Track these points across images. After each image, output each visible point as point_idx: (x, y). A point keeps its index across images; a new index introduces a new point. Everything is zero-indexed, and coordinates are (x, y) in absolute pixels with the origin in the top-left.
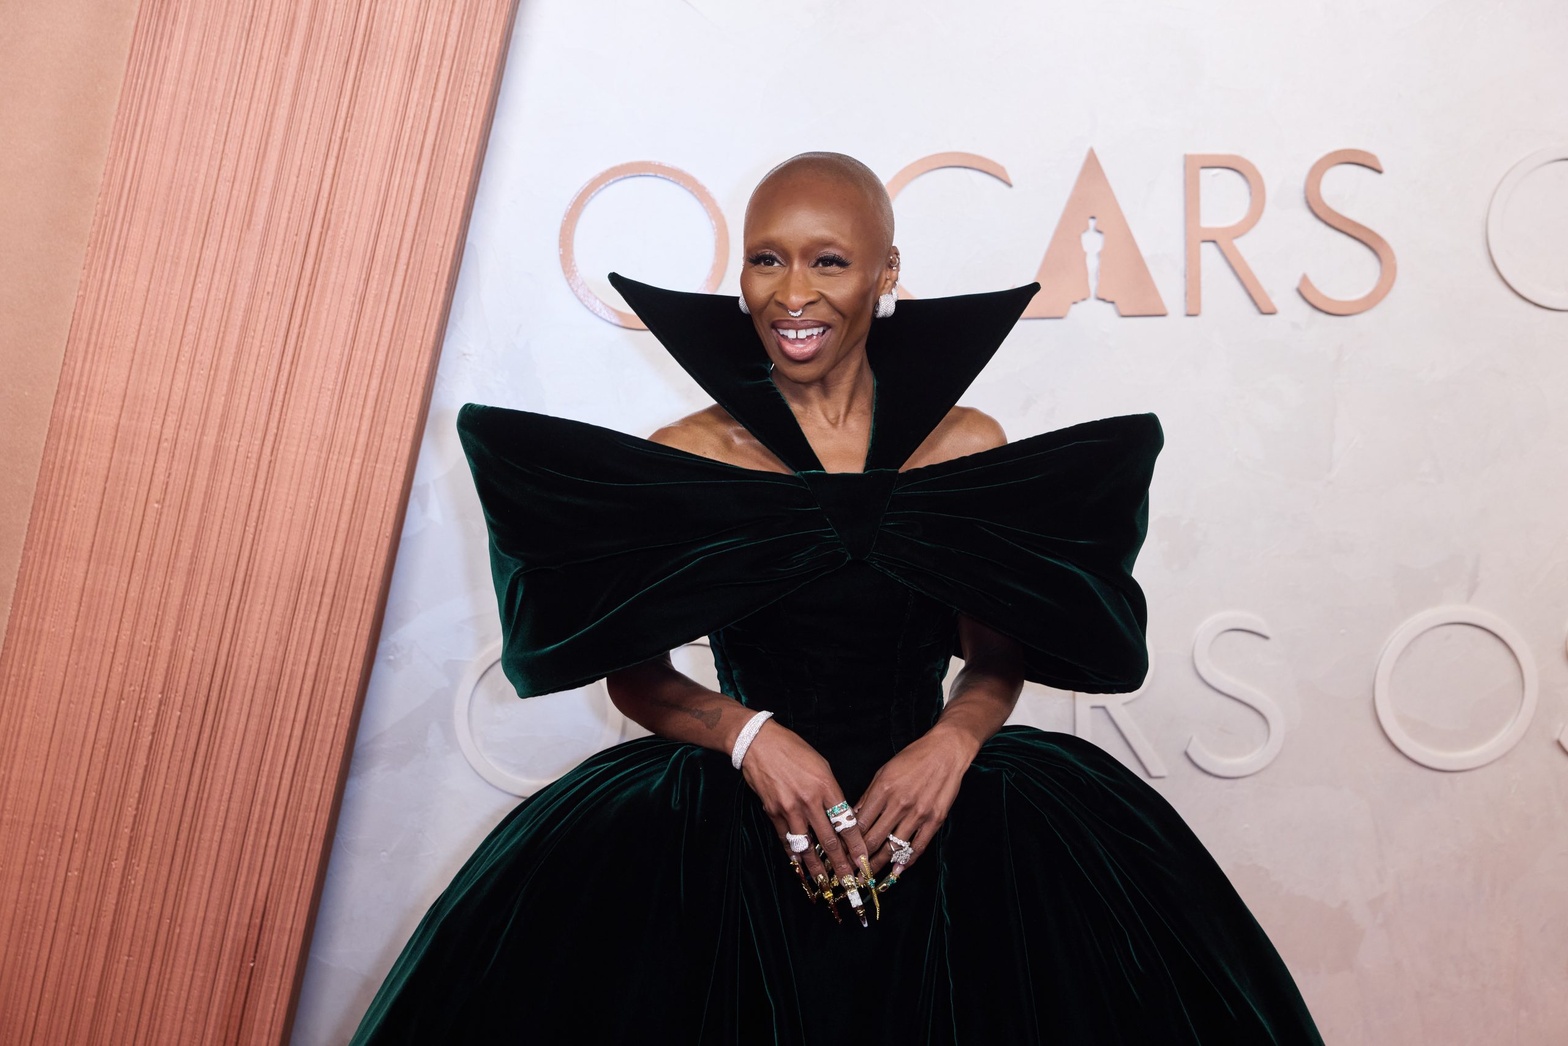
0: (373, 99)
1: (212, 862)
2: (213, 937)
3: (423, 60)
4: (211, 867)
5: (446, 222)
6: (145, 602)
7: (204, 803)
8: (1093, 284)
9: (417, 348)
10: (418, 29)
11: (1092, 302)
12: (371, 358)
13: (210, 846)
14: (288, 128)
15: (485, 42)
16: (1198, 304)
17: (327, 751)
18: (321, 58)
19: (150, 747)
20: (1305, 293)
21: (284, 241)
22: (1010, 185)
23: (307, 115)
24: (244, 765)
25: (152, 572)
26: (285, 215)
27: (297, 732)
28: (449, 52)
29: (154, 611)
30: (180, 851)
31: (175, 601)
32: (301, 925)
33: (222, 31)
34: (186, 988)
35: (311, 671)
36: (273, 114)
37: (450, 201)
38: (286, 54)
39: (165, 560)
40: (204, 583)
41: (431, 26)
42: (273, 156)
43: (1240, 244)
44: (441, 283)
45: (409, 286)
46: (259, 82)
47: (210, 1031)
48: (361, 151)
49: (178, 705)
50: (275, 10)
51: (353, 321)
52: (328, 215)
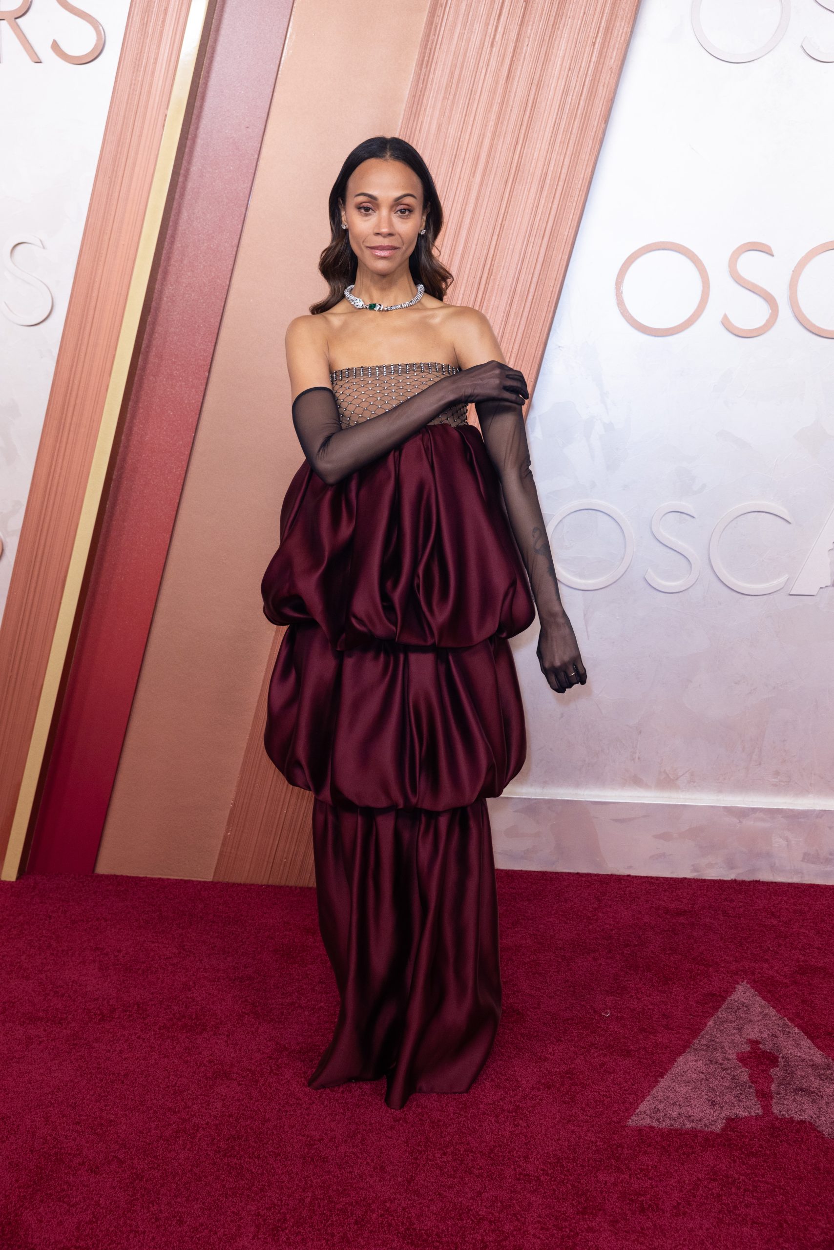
0: (519, 203)
3: (548, 181)
5: (555, 273)
9: (536, 343)
10: (546, 163)
12: (511, 347)
14: (472, 218)
15: (583, 171)
18: (492, 179)
21: (467, 281)
23: (483, 211)
26: (468, 266)
28: (563, 177)
33: (439, 163)
36: (464, 210)
37: (559, 261)
38: (473, 177)
41: (553, 162)
42: (464, 233)
44: (551, 307)
45: (534, 308)
46: (458, 192)
48: (511, 232)
50: (468, 152)
51: (502, 326)
52: (492, 267)
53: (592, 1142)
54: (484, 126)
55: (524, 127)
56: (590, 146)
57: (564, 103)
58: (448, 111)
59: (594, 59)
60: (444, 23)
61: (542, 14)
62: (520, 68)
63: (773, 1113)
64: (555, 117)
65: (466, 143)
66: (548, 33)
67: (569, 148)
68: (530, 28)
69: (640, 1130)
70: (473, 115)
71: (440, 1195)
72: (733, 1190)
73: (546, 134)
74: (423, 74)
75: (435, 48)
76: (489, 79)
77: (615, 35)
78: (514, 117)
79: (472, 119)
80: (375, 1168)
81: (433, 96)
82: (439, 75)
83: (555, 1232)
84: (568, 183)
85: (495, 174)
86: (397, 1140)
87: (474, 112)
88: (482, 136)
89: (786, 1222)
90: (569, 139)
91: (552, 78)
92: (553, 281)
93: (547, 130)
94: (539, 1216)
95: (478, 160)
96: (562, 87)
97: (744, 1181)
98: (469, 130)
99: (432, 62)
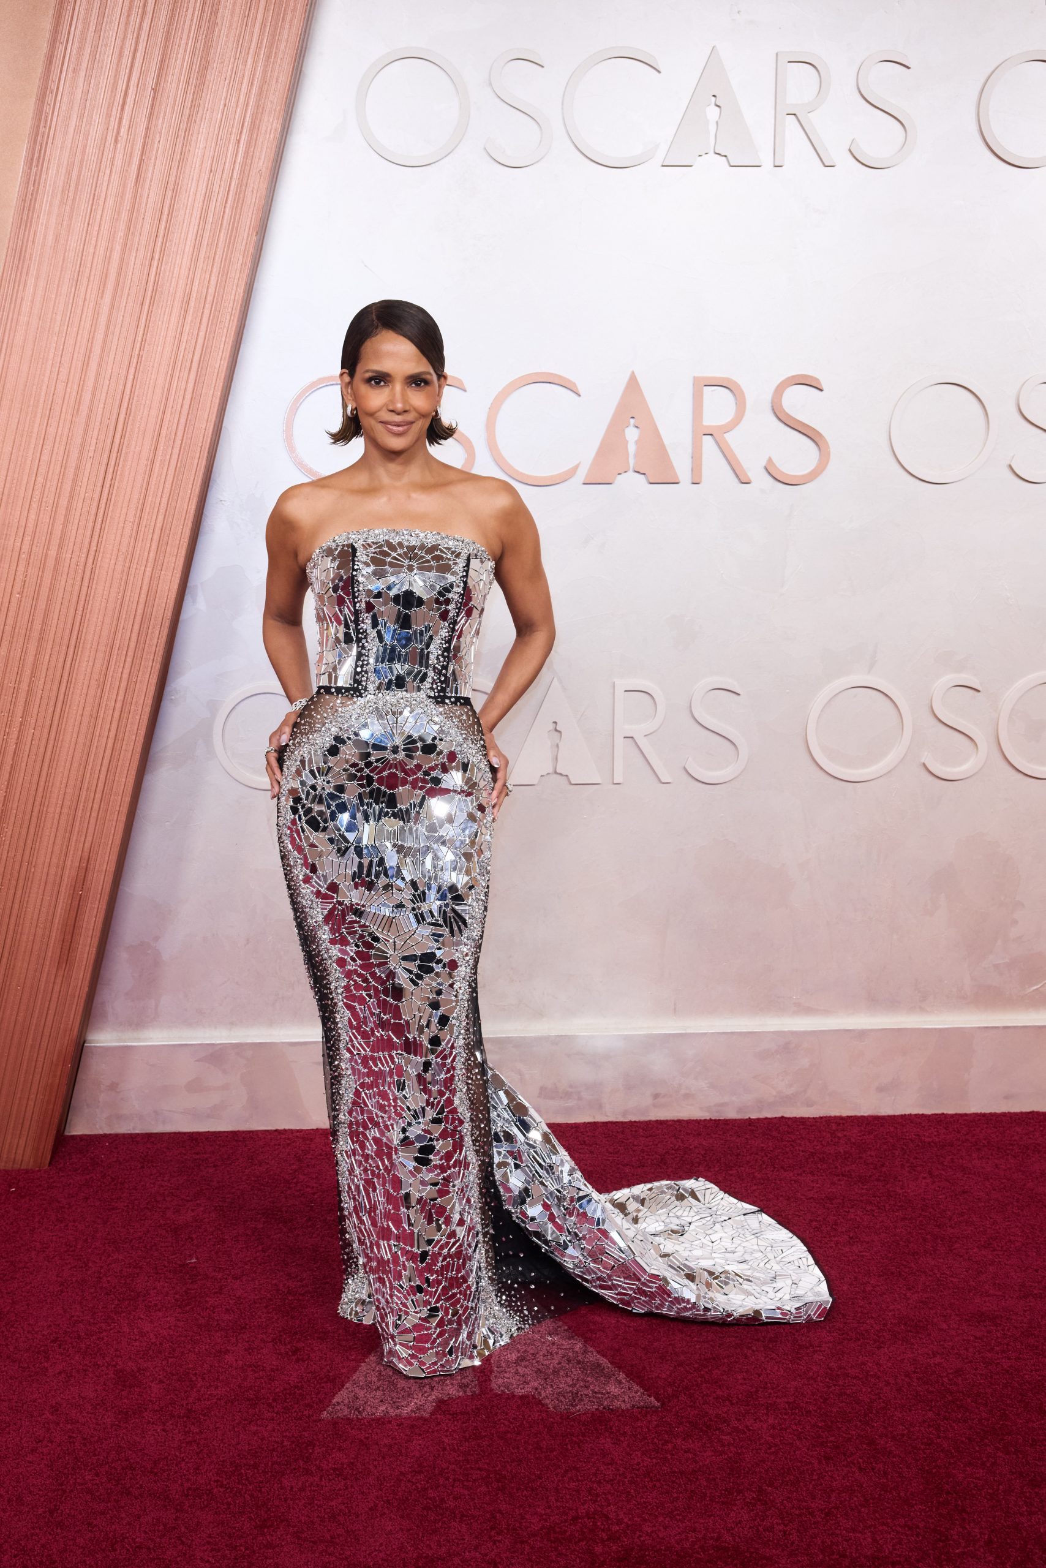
0: (159, 328)
1: (55, 826)
2: (56, 876)
3: (192, 304)
4: (54, 830)
5: (207, 413)
6: (11, 658)
7: (49, 789)
8: (632, 461)
9: (188, 496)
10: (189, 282)
11: (631, 474)
12: (158, 502)
13: (54, 817)
14: (103, 348)
15: (234, 292)
16: (700, 476)
17: (129, 757)
18: (125, 301)
19: (15, 753)
20: (770, 470)
21: (101, 423)
22: (579, 395)
23: (116, 339)
24: (75, 765)
25: (15, 639)
26: (101, 406)
27: (110, 745)
28: (209, 298)
29: (17, 664)
30: (34, 819)
31: (30, 658)
32: (112, 867)
33: (59, 281)
34: (38, 907)
35: (119, 705)
36: (93, 338)
37: (210, 399)
38: (102, 298)
39: (24, 631)
40: (49, 647)
41: (198, 280)
42: (93, 365)
43: (730, 438)
46: (84, 316)
47: (54, 934)
48: (151, 363)
49: (33, 726)
50: (94, 268)
51: (147, 476)
52: (130, 406)
53: (278, 1443)
54: (112, 238)
55: (160, 239)
56: (240, 262)
57: (207, 211)
58: (66, 219)
59: (239, 159)
60: (56, 114)
61: (174, 105)
62: (151, 169)
63: (491, 1390)
64: (196, 227)
65: (90, 258)
66: (183, 127)
67: (216, 264)
68: (160, 121)
69: (335, 1423)
70: (97, 224)
71: (89, 1524)
72: (441, 1482)
73: (187, 247)
74: (33, 173)
75: (47, 143)
76: (115, 177)
77: (263, 131)
78: (147, 226)
79: (96, 228)
80: (9, 1501)
81: (47, 203)
82: (53, 175)
83: (227, 1552)
84: (216, 306)
85: (128, 295)
86: (39, 1465)
87: (98, 221)
88: (109, 250)
89: (500, 1512)
90: (215, 254)
91: (190, 180)
92: (205, 422)
93: (188, 243)
94: (210, 1536)
95: (106, 277)
96: (203, 192)
97: (454, 1470)
98: (93, 242)
99: (44, 159)
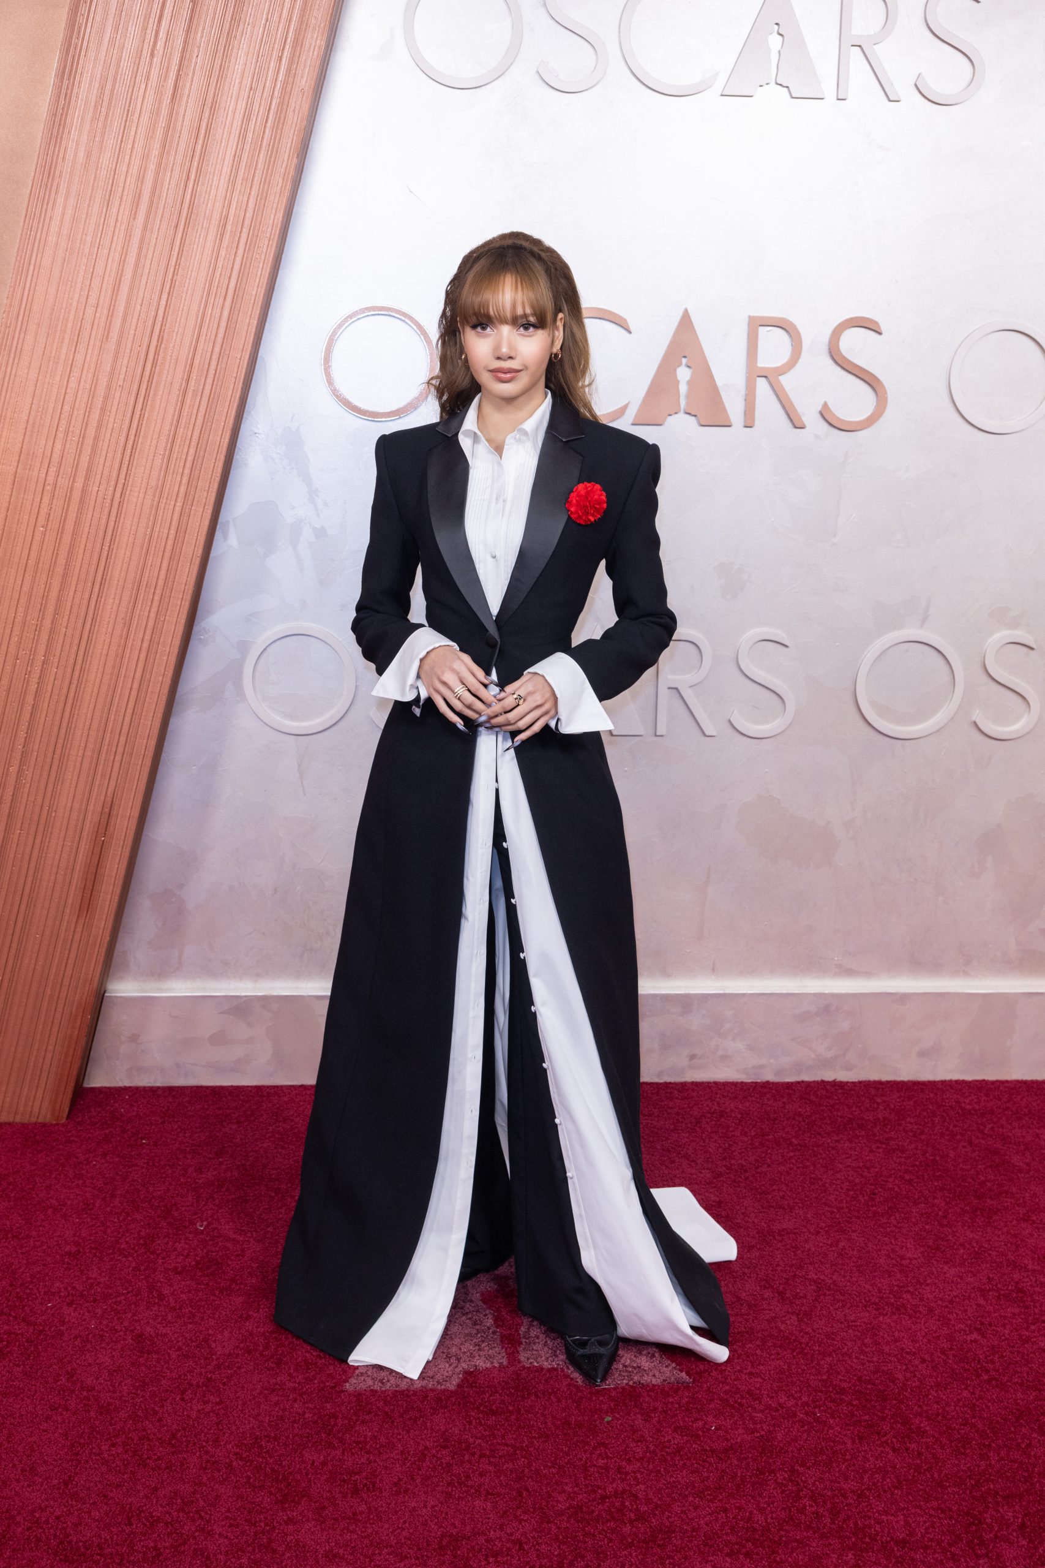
0: (194, 253)
1: (77, 770)
2: (77, 820)
3: (229, 227)
4: (76, 773)
5: (243, 342)
6: (34, 594)
7: (72, 731)
8: (683, 403)
9: (221, 428)
10: (226, 205)
11: (681, 416)
12: (189, 433)
13: (76, 760)
14: (135, 271)
15: (272, 216)
16: (753, 420)
17: (156, 699)
18: (158, 223)
19: (37, 692)
20: (826, 415)
21: (131, 350)
22: (630, 332)
23: (148, 262)
24: (99, 706)
25: (38, 574)
26: (132, 332)
27: (136, 686)
28: (247, 222)
29: (40, 600)
30: (56, 762)
31: (54, 594)
32: (136, 814)
33: (90, 200)
34: (58, 852)
35: (145, 645)
36: (124, 260)
37: (246, 328)
38: (134, 219)
39: (48, 566)
40: (74, 583)
41: (235, 204)
43: (783, 379)
44: (238, 385)
45: (217, 385)
46: (115, 238)
47: (75, 882)
48: (185, 289)
49: (55, 665)
50: (127, 187)
51: (178, 407)
52: (162, 333)
53: (299, 1414)
54: (145, 157)
55: (196, 159)
56: (280, 185)
57: (246, 130)
58: (98, 135)
59: (281, 77)
60: (89, 24)
61: (214, 18)
62: (188, 85)
63: (519, 1362)
64: (234, 147)
65: (123, 177)
66: (223, 41)
67: (254, 187)
68: (199, 35)
69: (358, 1395)
70: (131, 141)
71: (105, 1496)
72: (466, 1457)
73: (225, 168)
74: (64, 86)
75: (79, 55)
76: (150, 94)
77: (306, 48)
78: (183, 145)
79: (130, 146)
80: (23, 1470)
81: (79, 116)
82: (86, 89)
83: (247, 1528)
84: (254, 231)
85: (162, 216)
86: (53, 1434)
87: (132, 138)
88: (143, 170)
89: (527, 1489)
90: (254, 176)
91: (229, 99)
92: (240, 351)
93: (226, 163)
94: (229, 1511)
95: (139, 198)
96: (243, 110)
97: (480, 1445)
98: (127, 160)
99: (76, 72)
